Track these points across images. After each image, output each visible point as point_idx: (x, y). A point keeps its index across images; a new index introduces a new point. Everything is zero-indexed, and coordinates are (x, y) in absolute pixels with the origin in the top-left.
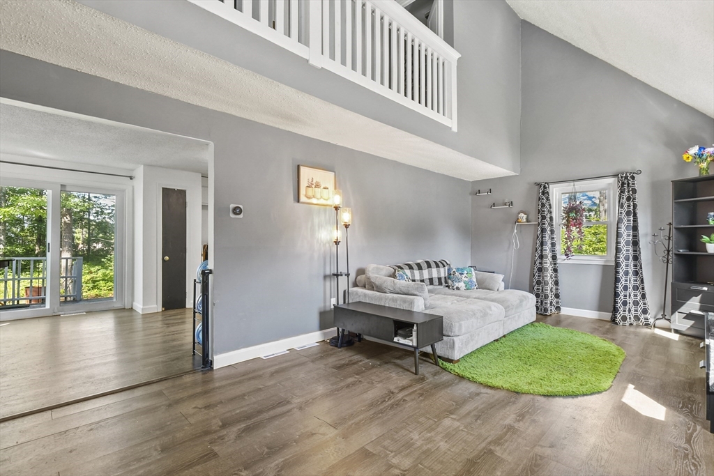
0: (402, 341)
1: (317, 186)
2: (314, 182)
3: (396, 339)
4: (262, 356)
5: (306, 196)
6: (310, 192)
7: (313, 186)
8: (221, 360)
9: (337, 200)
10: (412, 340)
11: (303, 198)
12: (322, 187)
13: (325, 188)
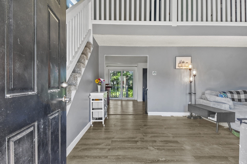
0: (211, 118)
1: (183, 62)
2: (182, 62)
3: (209, 118)
4: (162, 116)
5: (178, 66)
6: (180, 65)
7: (181, 63)
8: (150, 114)
9: (190, 67)
10: (215, 119)
11: (177, 67)
12: (185, 63)
13: (186, 63)
